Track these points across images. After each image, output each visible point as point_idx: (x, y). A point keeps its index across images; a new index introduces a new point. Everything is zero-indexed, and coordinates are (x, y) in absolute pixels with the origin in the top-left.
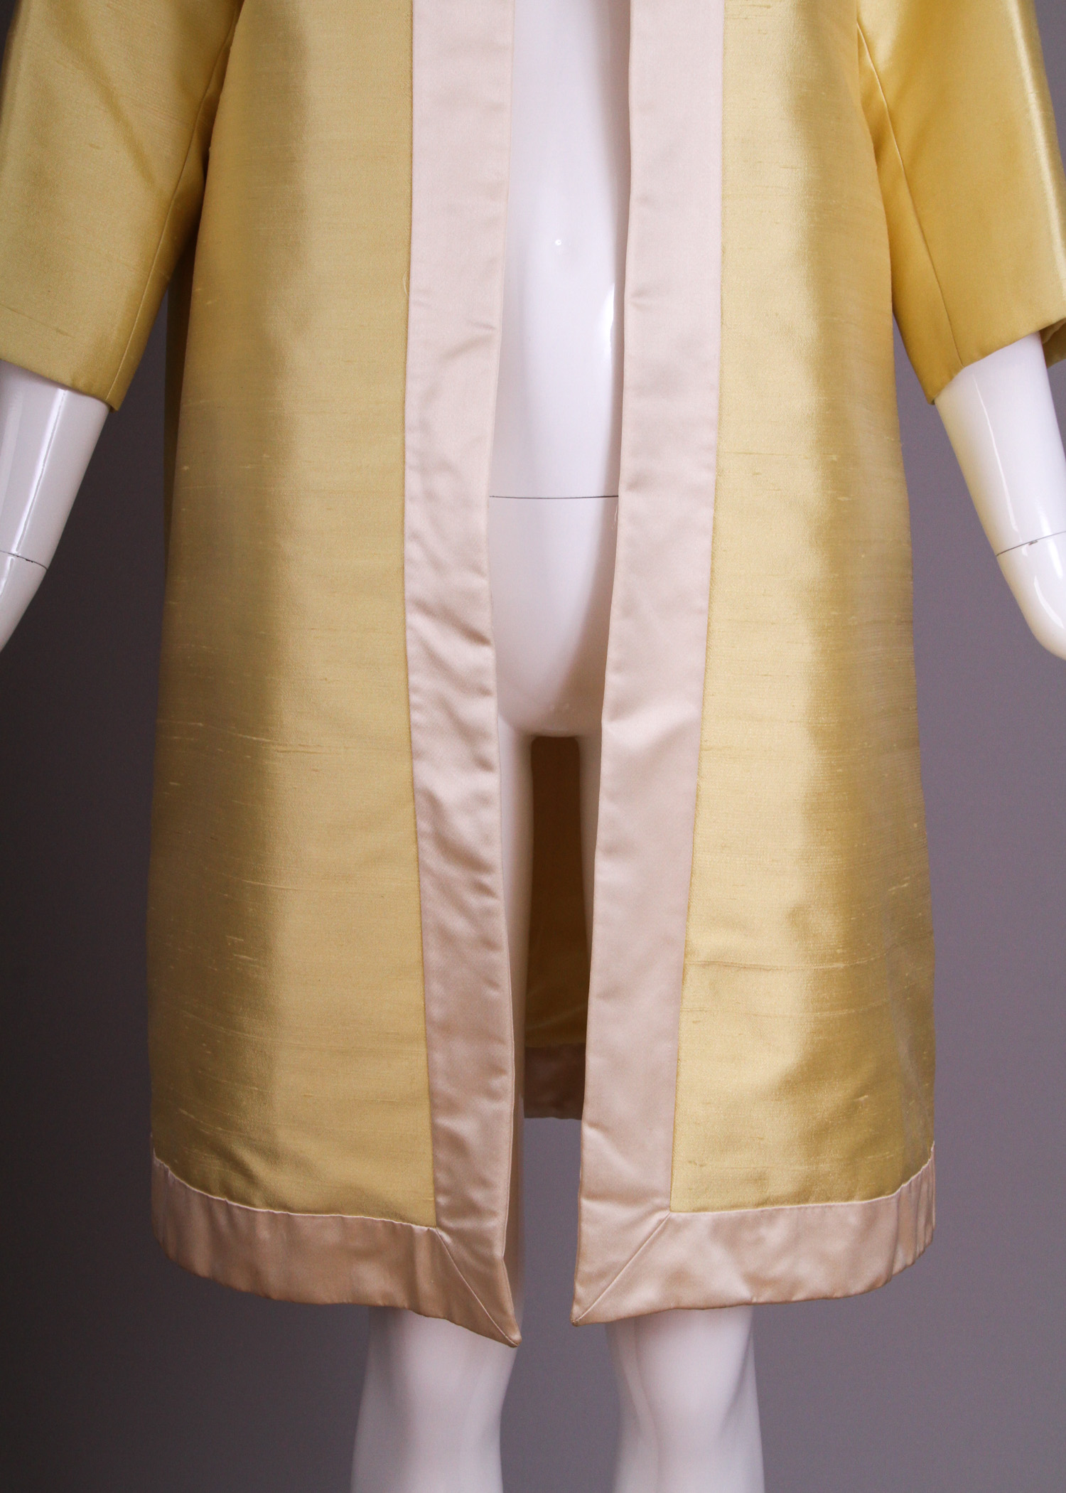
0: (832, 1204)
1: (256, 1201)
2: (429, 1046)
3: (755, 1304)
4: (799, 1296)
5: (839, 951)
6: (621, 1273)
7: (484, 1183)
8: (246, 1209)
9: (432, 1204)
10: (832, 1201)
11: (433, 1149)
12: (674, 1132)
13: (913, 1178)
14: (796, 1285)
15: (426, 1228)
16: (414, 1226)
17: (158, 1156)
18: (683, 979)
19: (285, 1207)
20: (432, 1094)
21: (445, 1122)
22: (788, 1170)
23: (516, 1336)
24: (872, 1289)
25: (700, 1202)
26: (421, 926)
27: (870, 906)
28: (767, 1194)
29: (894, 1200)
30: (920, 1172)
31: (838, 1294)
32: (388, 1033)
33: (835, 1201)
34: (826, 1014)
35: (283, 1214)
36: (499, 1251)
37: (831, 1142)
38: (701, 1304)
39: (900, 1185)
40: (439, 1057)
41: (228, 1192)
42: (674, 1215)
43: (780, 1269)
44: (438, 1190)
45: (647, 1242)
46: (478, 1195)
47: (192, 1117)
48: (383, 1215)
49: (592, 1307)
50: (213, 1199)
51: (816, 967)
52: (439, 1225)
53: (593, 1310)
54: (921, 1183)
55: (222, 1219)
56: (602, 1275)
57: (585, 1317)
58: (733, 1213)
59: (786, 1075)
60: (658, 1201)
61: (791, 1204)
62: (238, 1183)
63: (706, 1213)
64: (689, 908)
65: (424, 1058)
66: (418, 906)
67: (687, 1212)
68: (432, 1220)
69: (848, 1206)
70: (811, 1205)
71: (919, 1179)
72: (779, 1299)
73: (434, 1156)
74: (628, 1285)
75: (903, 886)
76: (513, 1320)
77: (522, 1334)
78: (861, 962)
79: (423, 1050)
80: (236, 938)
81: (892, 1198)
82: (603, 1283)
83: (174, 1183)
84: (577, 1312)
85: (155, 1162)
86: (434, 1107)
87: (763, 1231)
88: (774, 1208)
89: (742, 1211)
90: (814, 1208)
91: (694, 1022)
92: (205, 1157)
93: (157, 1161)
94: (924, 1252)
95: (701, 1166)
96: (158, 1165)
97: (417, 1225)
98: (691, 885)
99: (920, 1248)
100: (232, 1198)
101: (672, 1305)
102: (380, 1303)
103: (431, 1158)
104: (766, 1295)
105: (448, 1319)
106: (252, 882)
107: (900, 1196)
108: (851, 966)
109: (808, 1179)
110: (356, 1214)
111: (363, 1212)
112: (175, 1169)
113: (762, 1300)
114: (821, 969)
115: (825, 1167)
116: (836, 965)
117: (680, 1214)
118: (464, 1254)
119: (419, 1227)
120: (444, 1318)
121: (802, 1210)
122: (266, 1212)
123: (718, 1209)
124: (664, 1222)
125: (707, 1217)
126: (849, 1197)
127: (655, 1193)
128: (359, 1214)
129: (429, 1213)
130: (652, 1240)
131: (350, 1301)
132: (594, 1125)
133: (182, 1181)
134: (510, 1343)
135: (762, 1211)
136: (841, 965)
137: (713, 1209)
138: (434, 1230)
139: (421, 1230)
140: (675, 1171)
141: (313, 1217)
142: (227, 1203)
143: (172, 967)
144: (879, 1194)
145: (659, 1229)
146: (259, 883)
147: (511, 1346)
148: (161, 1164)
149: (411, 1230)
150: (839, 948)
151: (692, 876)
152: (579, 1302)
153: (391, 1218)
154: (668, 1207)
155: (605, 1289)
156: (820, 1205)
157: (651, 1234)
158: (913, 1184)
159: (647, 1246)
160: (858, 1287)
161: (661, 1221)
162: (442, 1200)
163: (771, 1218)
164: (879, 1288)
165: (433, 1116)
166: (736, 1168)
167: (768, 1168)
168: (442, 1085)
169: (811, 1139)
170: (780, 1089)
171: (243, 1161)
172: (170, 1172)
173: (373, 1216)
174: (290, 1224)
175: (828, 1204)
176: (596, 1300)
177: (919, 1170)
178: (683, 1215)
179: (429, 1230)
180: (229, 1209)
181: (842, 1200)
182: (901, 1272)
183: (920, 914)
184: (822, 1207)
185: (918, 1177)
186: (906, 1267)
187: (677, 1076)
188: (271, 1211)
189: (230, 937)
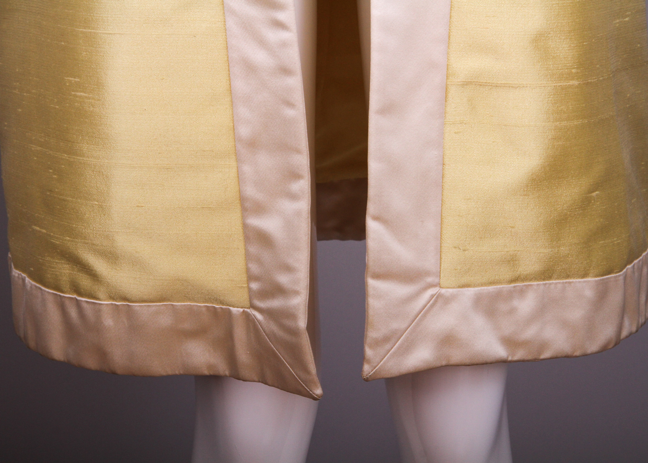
0: (571, 280)
1: (101, 295)
2: (238, 160)
3: (511, 362)
4: (546, 355)
5: (574, 71)
6: (402, 338)
7: (288, 269)
8: (93, 303)
9: (246, 289)
10: (571, 278)
11: (245, 245)
12: (441, 223)
13: (636, 261)
14: (543, 346)
15: (241, 310)
16: (231, 308)
17: (17, 267)
18: (446, 97)
19: (125, 299)
20: (242, 199)
21: (255, 222)
22: (535, 253)
23: (319, 391)
24: (604, 349)
25: (465, 280)
26: (228, 60)
27: (598, 34)
28: (518, 273)
29: (621, 278)
30: (641, 258)
31: (578, 353)
32: (204, 151)
33: (574, 278)
34: (564, 123)
35: (123, 305)
36: (302, 323)
37: (569, 229)
38: (467, 361)
39: (626, 266)
40: (247, 169)
41: (77, 290)
42: (443, 291)
43: (530, 333)
44: (251, 278)
45: (422, 313)
46: (283, 279)
47: (44, 231)
48: (206, 301)
49: (379, 365)
50: (64, 296)
51: (555, 84)
52: (253, 306)
53: (379, 368)
54: (642, 266)
55: (73, 313)
56: (386, 339)
57: (374, 373)
58: (491, 288)
59: (532, 175)
60: (430, 280)
61: (538, 280)
62: (85, 282)
63: (469, 289)
64: (449, 37)
65: (235, 170)
66: (225, 43)
67: (454, 288)
68: (247, 303)
69: (584, 282)
70: (554, 281)
71: (641, 263)
72: (530, 357)
73: (246, 250)
74: (408, 348)
75: (625, 20)
76: (316, 379)
77: (323, 389)
78: (592, 81)
79: (233, 163)
80: (73, 79)
81: (619, 276)
82: (387, 346)
83: (31, 287)
84: (367, 369)
85: (14, 273)
86: (244, 210)
87: (516, 303)
88: (524, 284)
89: (499, 286)
90: (556, 283)
91: (455, 133)
92: (57, 263)
93: (16, 273)
94: (645, 323)
95: (464, 250)
96: (17, 275)
97: (234, 307)
98: (450, 17)
99: (642, 320)
100: (80, 294)
101: (444, 363)
102: (206, 372)
103: (243, 251)
104: (519, 355)
105: (262, 382)
106: (84, 30)
107: (626, 275)
108: (584, 84)
109: (551, 260)
110: (183, 301)
111: (190, 300)
112: (31, 276)
113: (516, 358)
114: (559, 86)
115: (564, 250)
116: (571, 83)
117: (449, 290)
118: (273, 327)
119: (236, 309)
120: (259, 382)
121: (547, 286)
122: (110, 304)
123: (478, 285)
124: (435, 297)
125: (470, 292)
126: (585, 275)
127: (428, 273)
128: (186, 301)
129: (243, 297)
130: (426, 311)
131: (182, 372)
132: (376, 218)
133: (38, 285)
134: (314, 397)
135: (514, 287)
136: (575, 83)
137: (475, 286)
138: (248, 310)
139: (238, 311)
140: (443, 255)
141: (149, 306)
142: (77, 299)
143: (20, 110)
144: (610, 272)
145: (431, 302)
146: (90, 30)
147: (315, 399)
148: (19, 274)
149: (230, 312)
150: (574, 68)
151: (451, 10)
152: (369, 362)
153: (213, 303)
154: (438, 285)
155: (389, 351)
156: (562, 281)
157: (426, 306)
158: (636, 267)
159: (422, 316)
160: (593, 347)
161: (432, 296)
162: (255, 286)
163: (522, 292)
164: (610, 349)
165: (243, 217)
166: (492, 252)
167: (518, 251)
168: (250, 191)
169: (553, 227)
170: (527, 186)
171: (89, 264)
172: (27, 280)
173: (198, 302)
174: (130, 313)
175: (567, 280)
176: (382, 359)
177: (641, 255)
178: (451, 290)
179: (244, 310)
180: (78, 304)
181: (579, 277)
182: (627, 337)
183: (639, 45)
184: (563, 283)
185: (639, 261)
186: (631, 334)
187: (443, 177)
188: (113, 303)
189: (68, 78)
